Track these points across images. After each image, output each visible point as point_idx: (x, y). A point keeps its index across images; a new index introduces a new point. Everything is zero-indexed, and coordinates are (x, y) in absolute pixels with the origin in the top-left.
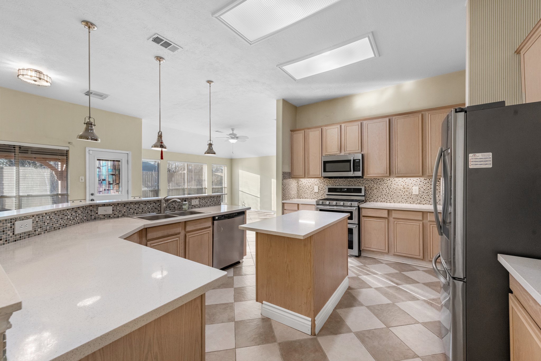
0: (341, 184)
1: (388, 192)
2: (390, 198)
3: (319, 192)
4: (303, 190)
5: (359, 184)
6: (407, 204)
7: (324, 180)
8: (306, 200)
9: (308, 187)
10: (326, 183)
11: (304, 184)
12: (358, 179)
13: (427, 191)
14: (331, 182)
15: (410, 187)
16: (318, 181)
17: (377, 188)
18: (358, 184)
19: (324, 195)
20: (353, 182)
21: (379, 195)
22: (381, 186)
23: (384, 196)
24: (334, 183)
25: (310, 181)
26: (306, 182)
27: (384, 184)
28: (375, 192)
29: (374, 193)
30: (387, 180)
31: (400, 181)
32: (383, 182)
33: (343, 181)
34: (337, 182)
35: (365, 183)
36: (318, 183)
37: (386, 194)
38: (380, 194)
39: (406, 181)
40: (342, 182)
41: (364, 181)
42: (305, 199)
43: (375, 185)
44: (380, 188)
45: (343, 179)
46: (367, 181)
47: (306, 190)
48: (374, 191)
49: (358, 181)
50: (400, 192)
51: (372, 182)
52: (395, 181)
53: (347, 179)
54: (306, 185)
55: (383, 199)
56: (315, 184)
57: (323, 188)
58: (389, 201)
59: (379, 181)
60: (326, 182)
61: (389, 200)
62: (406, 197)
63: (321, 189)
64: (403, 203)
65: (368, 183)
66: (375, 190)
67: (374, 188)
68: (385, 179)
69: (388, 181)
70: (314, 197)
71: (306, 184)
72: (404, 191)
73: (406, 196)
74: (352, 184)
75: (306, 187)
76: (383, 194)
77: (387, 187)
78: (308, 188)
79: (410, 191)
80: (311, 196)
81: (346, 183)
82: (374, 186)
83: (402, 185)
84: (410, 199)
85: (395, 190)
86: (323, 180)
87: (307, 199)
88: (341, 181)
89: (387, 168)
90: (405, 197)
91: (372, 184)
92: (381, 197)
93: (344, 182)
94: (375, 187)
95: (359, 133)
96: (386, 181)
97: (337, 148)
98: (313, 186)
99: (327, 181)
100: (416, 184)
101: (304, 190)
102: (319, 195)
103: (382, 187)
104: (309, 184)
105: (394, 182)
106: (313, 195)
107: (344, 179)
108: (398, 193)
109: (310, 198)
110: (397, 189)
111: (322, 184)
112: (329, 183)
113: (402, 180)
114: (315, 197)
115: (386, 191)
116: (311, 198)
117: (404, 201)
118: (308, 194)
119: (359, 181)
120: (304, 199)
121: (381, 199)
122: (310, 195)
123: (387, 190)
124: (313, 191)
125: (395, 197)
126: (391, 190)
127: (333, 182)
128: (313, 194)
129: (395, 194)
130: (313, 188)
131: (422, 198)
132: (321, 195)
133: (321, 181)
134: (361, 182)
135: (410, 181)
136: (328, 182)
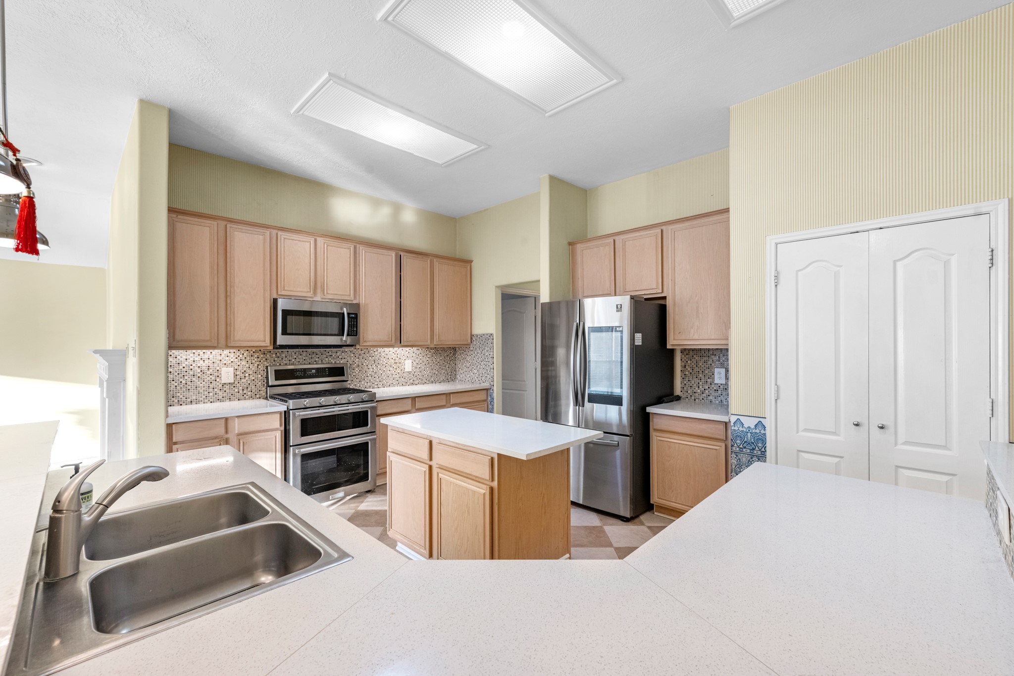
0: (293, 360)
1: (375, 371)
2: (377, 380)
3: (236, 382)
4: (181, 380)
5: (330, 359)
6: (399, 387)
7: (252, 352)
8: (194, 406)
9: (199, 371)
10: (256, 360)
11: (187, 363)
12: (328, 350)
13: (419, 366)
14: (268, 356)
15: (403, 361)
16: (232, 355)
17: (360, 364)
18: (327, 359)
19: (249, 389)
20: (317, 356)
21: (363, 377)
22: (366, 361)
23: (370, 378)
24: (276, 359)
25: (206, 356)
26: (192, 359)
27: (370, 358)
28: (357, 372)
29: (354, 374)
30: (375, 350)
31: (391, 353)
32: (368, 355)
33: (297, 353)
34: (283, 355)
35: (340, 357)
36: (232, 360)
37: (373, 374)
38: (364, 375)
39: (397, 352)
40: (295, 357)
41: (338, 354)
42: (189, 406)
43: (357, 360)
44: (364, 364)
45: (297, 350)
46: (343, 354)
47: (194, 379)
48: (355, 371)
49: (327, 354)
50: (391, 369)
51: (352, 355)
52: (385, 353)
53: (307, 350)
54: (191, 367)
55: (369, 384)
56: (225, 362)
57: (248, 371)
58: (376, 386)
59: (363, 352)
60: (256, 356)
61: (376, 383)
62: (398, 376)
63: (242, 375)
64: (394, 386)
65: (346, 357)
66: (357, 369)
67: (355, 365)
68: (372, 349)
69: (376, 353)
70: (220, 397)
71: (194, 365)
72: (395, 367)
73: (397, 374)
74: (317, 359)
75: (192, 373)
76: (369, 375)
77: (373, 362)
78: (199, 375)
79: (403, 367)
80: (211, 394)
81: (304, 358)
82: (355, 362)
83: (394, 358)
84: (403, 379)
85: (384, 366)
86: (247, 352)
87: (198, 405)
88: (293, 354)
89: (392, 331)
90: (396, 376)
91: (352, 358)
92: (366, 379)
93: (300, 357)
94: (357, 363)
95: (350, 264)
96: (372, 352)
97: (309, 285)
98: (218, 368)
99: (258, 354)
100: (409, 356)
101: (184, 382)
102: (236, 390)
103: (367, 363)
104: (204, 364)
105: (383, 354)
106: (218, 392)
107: (299, 350)
108: (388, 372)
109: (206, 401)
110: (387, 365)
111: (244, 363)
112: (264, 359)
113: (394, 351)
114: (225, 395)
115: (372, 370)
116: (211, 400)
117: (395, 383)
118: (201, 391)
119: (330, 353)
120: (184, 407)
121: (366, 384)
122: (206, 393)
123: (375, 368)
124: (218, 380)
125: (384, 378)
126: (379, 367)
127: (274, 355)
128: (215, 390)
129: (384, 374)
130: (216, 374)
131: (415, 376)
132: (241, 388)
133: (241, 356)
134: (333, 356)
135: (403, 352)
136: (262, 356)
